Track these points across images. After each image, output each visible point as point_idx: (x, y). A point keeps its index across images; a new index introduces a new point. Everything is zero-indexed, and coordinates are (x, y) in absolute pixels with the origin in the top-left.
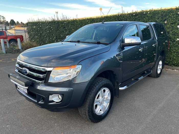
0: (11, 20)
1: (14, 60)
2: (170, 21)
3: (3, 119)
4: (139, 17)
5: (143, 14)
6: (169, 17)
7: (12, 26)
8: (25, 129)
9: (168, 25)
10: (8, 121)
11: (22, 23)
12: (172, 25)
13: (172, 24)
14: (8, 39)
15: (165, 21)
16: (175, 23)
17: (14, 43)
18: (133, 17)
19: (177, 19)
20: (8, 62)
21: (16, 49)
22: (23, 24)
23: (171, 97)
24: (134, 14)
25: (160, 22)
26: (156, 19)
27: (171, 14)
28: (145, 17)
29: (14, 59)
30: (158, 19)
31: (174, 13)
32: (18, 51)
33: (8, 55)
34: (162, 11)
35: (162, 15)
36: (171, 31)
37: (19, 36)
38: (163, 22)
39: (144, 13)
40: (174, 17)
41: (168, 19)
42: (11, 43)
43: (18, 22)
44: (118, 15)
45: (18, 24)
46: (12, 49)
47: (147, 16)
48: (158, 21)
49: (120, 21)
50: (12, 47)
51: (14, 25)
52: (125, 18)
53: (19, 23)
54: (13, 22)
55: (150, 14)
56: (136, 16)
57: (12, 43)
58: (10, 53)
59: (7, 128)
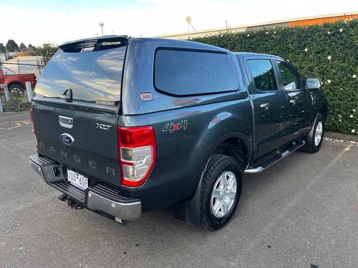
0: (9, 41)
1: (20, 125)
2: (314, 48)
3: (11, 237)
4: (257, 41)
5: (264, 34)
6: (312, 40)
7: (11, 54)
8: (52, 253)
9: (311, 55)
10: (21, 240)
11: (30, 46)
12: (318, 55)
13: (318, 53)
14: (6, 83)
15: (304, 47)
16: (323, 51)
17: (17, 90)
18: (247, 41)
19: (327, 43)
20: (9, 129)
21: (24, 102)
22: (34, 48)
23: (311, 189)
24: (248, 35)
25: (296, 49)
26: (288, 44)
27: (316, 34)
28: (268, 41)
29: (20, 123)
30: (293, 43)
31: (320, 33)
32: (28, 107)
33: (9, 115)
34: (300, 30)
35: (299, 37)
36: (316, 66)
37: (28, 75)
38: (302, 49)
39: (267, 33)
40: (321, 41)
41: (310, 43)
42: (12, 91)
43: (23, 45)
44: (219, 36)
45: (24, 49)
46: (16, 102)
47: (272, 39)
48: (291, 47)
49: (222, 47)
50: (15, 99)
51: (16, 50)
52: (232, 42)
53: (25, 47)
54: (12, 46)
55: (276, 34)
56: (252, 38)
57: (14, 90)
58: (12, 110)
59: (20, 252)
